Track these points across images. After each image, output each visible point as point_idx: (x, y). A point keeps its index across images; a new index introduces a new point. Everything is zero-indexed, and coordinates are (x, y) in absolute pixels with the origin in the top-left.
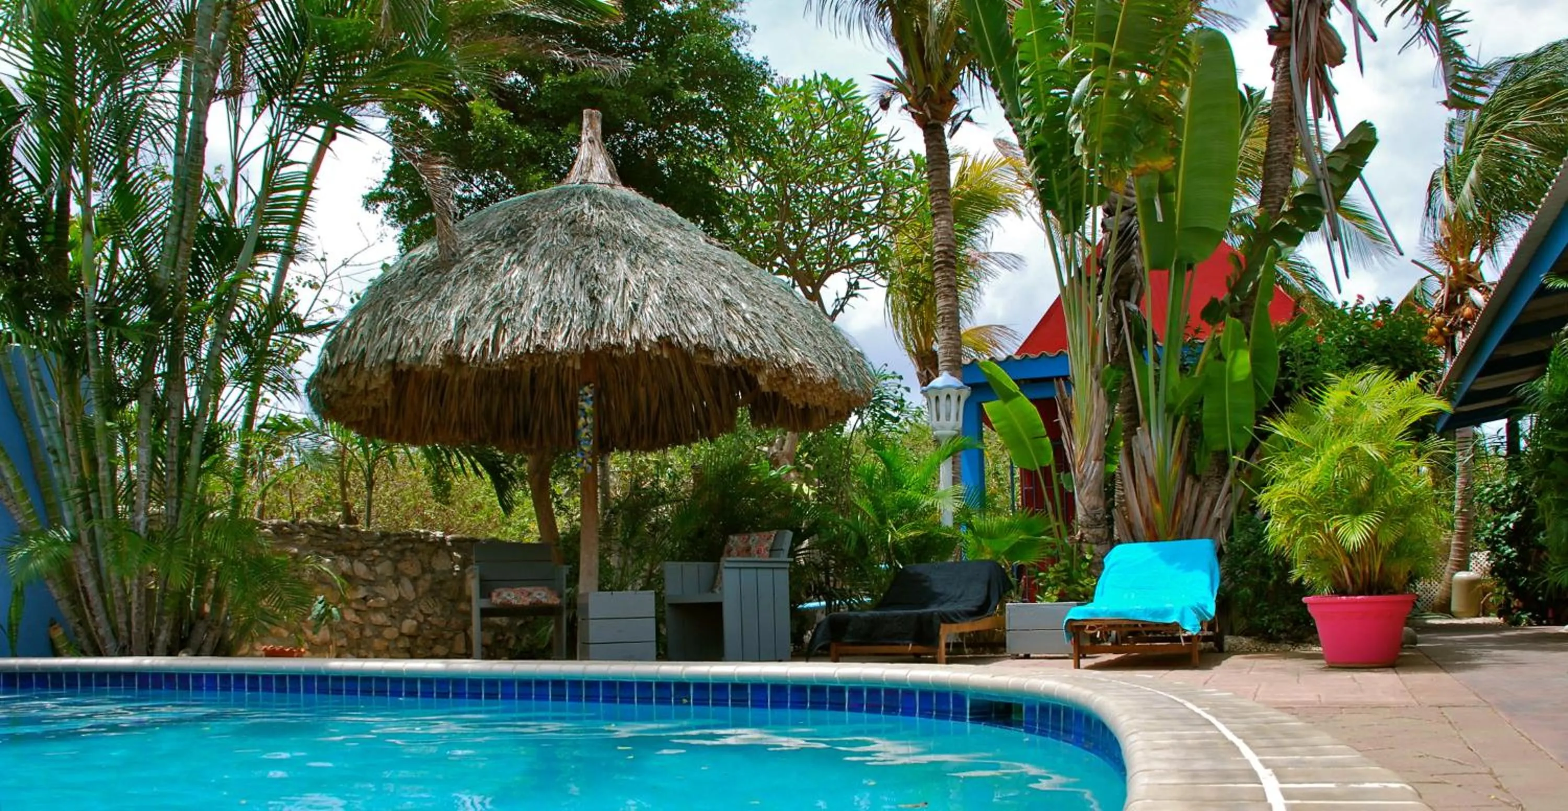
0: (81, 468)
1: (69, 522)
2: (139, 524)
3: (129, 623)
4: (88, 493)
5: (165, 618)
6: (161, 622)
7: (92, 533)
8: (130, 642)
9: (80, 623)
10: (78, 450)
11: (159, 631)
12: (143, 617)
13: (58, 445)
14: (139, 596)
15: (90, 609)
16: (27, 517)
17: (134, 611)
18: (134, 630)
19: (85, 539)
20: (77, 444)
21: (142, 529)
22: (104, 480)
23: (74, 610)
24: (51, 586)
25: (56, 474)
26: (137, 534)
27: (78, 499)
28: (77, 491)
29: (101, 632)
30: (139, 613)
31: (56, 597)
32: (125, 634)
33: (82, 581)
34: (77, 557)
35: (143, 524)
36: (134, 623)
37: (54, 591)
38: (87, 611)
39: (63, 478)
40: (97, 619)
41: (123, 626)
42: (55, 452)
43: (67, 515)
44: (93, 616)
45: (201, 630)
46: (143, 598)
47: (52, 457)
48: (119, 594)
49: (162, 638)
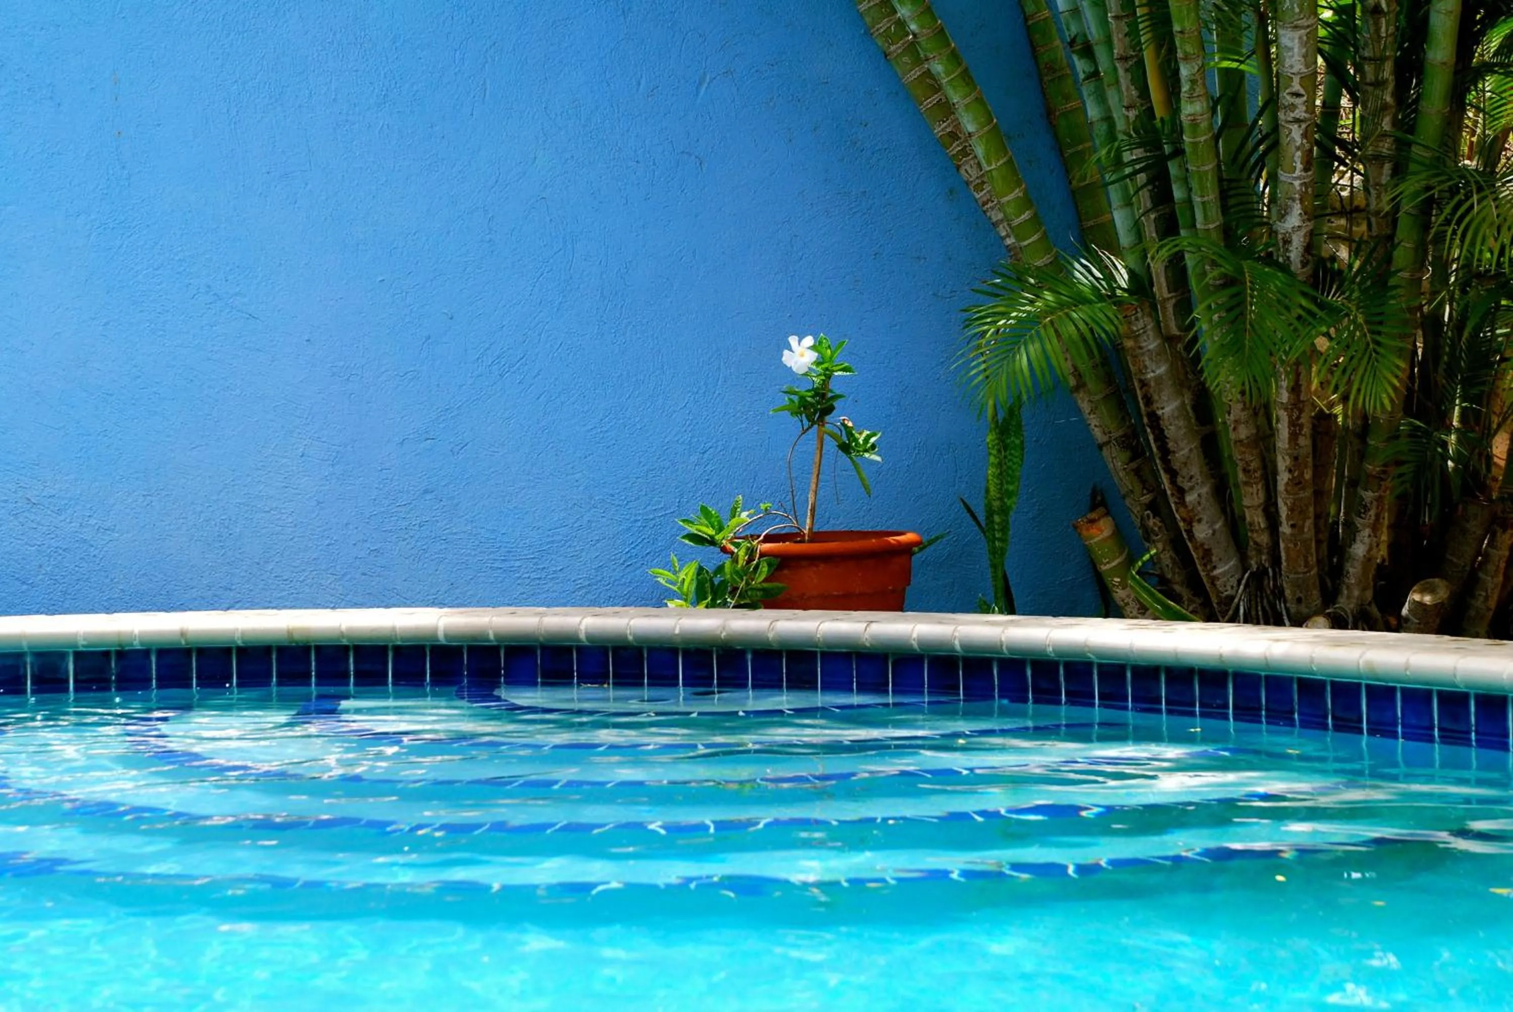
0: (1144, 92)
1: (1125, 238)
2: (1287, 242)
3: (1270, 510)
4: (1165, 159)
5: (1368, 495)
6: (1356, 507)
7: (1176, 264)
8: (1276, 560)
9: (1152, 506)
10: (1137, 46)
11: (1352, 530)
12: (1307, 493)
13: (1094, 33)
14: (1294, 437)
15: (1173, 474)
16: (1018, 232)
17: (1283, 478)
18: (1285, 529)
19: (1161, 288)
20: (1133, 32)
21: (1295, 252)
22: (1194, 124)
23: (1137, 472)
24: (1085, 407)
25: (1093, 112)
26: (1285, 268)
27: (1142, 178)
28: (1139, 153)
29: (1202, 532)
30: (1296, 483)
31: (1098, 434)
32: (1264, 539)
33: (1148, 401)
34: (1136, 337)
35: (1298, 243)
36: (1283, 511)
37: (1093, 421)
38: (1165, 478)
39: (1108, 119)
40: (1190, 498)
41: (1256, 518)
42: (1087, 51)
43: (1120, 219)
44: (1181, 492)
45: (1474, 527)
46: (1305, 442)
47: (1081, 66)
48: (1244, 433)
49: (1359, 550)
